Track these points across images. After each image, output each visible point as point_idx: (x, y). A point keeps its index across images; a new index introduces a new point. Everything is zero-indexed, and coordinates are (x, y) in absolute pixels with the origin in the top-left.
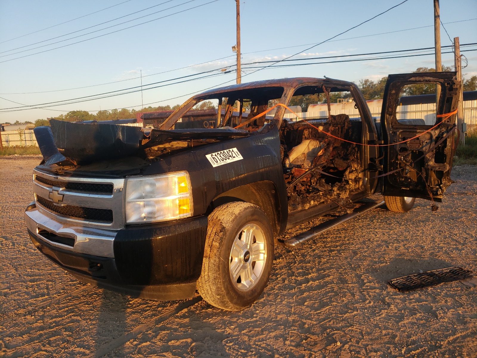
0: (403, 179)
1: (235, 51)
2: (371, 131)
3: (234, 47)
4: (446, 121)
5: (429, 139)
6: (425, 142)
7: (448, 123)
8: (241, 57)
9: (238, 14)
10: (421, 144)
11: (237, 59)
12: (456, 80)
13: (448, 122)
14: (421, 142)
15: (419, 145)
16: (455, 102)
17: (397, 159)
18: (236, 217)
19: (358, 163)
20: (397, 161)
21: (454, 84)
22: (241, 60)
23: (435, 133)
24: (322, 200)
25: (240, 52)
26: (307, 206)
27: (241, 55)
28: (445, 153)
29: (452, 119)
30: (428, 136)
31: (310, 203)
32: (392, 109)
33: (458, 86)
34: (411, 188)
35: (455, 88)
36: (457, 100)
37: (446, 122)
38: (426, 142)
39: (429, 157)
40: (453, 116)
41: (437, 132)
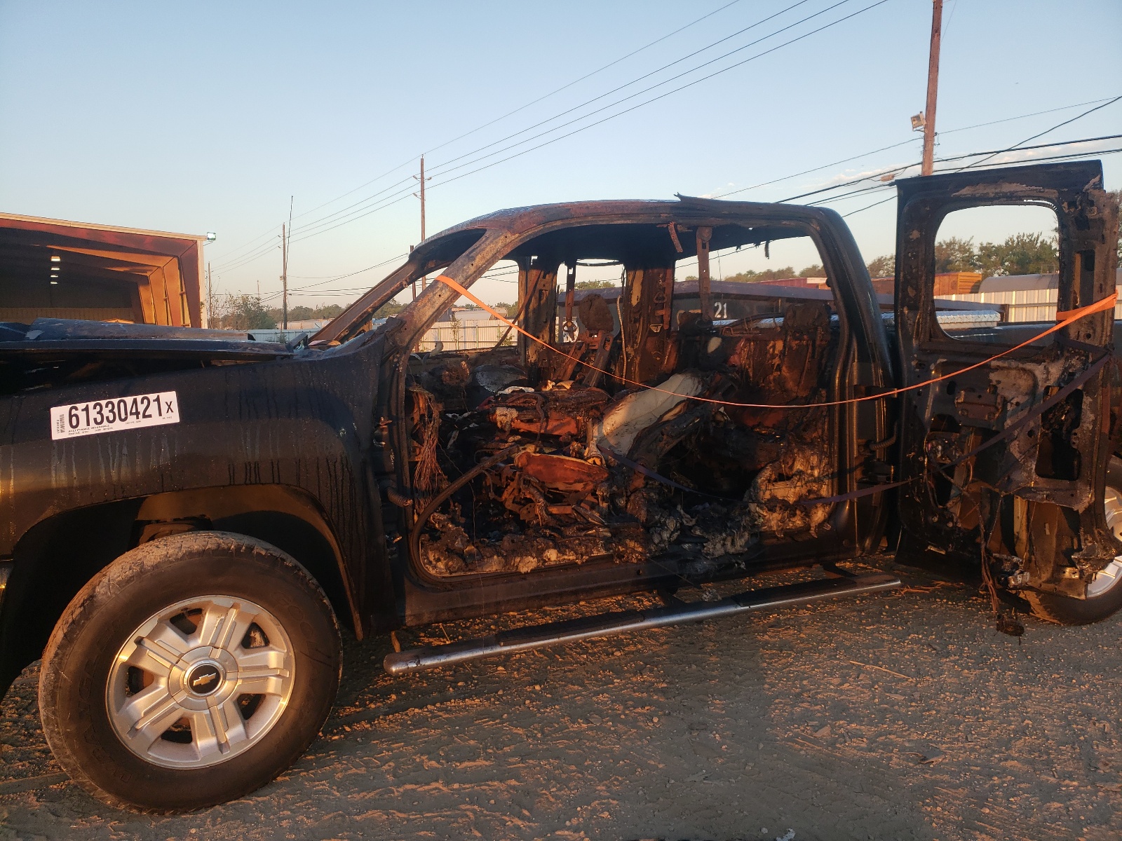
0: (936, 519)
1: (918, 128)
2: (864, 358)
3: (916, 118)
4: (1082, 334)
5: (1026, 394)
6: (1014, 401)
7: (1087, 341)
8: (936, 142)
9: (936, 31)
10: (998, 410)
11: (925, 146)
12: (1096, 192)
13: (1088, 336)
14: (999, 400)
15: (993, 409)
16: (1106, 266)
17: (922, 453)
18: (142, 572)
19: (822, 453)
20: (921, 459)
21: (1092, 203)
22: (936, 149)
23: (1048, 372)
24: (599, 552)
25: (933, 128)
26: (528, 564)
27: (936, 137)
28: (1075, 447)
29: (1099, 329)
30: (1024, 383)
31: (539, 554)
32: (917, 289)
33: (1107, 211)
34: (950, 550)
35: (1094, 220)
36: (1110, 262)
37: (1081, 340)
38: (1018, 404)
39: (1017, 455)
40: (1103, 317)
41: (1055, 370)
